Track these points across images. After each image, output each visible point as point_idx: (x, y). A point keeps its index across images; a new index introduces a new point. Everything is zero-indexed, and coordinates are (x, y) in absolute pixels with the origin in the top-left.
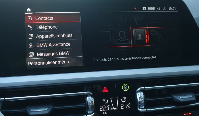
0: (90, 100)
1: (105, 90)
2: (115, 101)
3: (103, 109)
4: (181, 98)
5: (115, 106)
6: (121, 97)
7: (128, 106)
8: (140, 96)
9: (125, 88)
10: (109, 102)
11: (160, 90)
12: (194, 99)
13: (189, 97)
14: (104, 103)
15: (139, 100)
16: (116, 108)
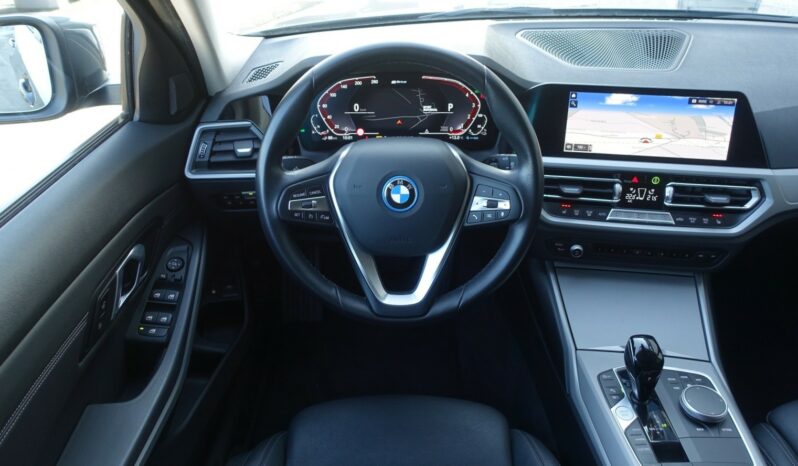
0: (618, 187)
1: (635, 180)
2: (642, 192)
3: (630, 197)
4: (713, 199)
5: (641, 196)
6: (649, 189)
7: (655, 199)
8: (669, 191)
9: (656, 181)
10: (636, 193)
11: (694, 188)
12: (728, 202)
13: (723, 199)
14: (630, 192)
15: (667, 194)
16: (642, 199)
